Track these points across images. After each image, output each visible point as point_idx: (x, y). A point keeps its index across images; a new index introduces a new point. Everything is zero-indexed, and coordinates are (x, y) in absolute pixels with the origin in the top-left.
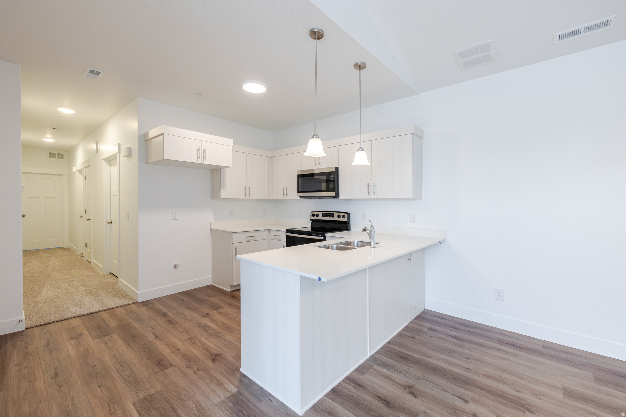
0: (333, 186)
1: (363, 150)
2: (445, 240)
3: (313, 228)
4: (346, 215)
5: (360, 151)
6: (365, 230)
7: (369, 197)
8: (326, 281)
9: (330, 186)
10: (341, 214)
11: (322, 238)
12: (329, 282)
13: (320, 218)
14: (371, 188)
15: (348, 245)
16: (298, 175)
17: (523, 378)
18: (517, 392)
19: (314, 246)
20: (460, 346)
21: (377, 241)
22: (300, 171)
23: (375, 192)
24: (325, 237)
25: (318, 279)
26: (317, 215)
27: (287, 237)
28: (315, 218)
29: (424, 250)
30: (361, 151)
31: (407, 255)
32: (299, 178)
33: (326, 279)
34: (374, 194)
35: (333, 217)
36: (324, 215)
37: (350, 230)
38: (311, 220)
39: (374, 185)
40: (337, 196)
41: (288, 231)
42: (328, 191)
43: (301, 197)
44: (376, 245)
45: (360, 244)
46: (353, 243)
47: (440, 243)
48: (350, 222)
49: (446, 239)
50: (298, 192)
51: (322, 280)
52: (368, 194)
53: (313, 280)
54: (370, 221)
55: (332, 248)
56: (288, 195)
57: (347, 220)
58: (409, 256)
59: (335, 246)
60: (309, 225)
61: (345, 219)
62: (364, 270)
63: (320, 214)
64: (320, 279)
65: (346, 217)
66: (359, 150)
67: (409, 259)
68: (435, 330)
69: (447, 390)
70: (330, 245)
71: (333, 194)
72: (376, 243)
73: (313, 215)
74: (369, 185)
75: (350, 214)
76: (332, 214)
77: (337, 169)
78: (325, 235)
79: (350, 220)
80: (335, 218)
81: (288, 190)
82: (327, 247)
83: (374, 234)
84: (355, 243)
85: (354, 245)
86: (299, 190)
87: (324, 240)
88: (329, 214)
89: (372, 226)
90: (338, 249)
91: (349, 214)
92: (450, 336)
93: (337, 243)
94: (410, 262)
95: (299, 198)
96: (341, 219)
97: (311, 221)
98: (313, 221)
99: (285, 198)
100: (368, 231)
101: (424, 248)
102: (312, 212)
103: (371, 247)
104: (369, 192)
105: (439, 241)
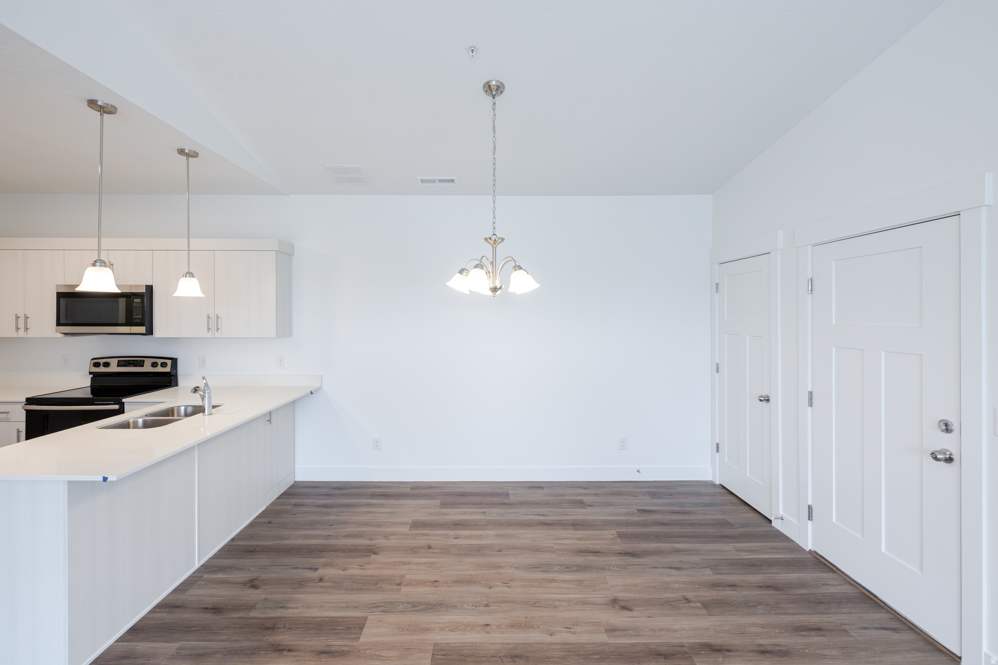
0: (140, 317)
1: (193, 276)
2: (319, 389)
3: (94, 389)
4: (169, 362)
5: (187, 278)
6: (196, 390)
7: (209, 335)
8: (116, 480)
9: (134, 317)
10: (160, 361)
11: (117, 407)
12: (121, 481)
13: (114, 368)
14: (213, 323)
15: (169, 416)
16: (57, 293)
17: (381, 526)
18: (371, 540)
19: (97, 428)
20: (328, 514)
21: (214, 403)
22: (65, 285)
23: (219, 327)
24: (122, 405)
25: (102, 479)
26: (107, 365)
27: (29, 413)
28: (102, 369)
29: (294, 403)
30: (190, 277)
31: (265, 415)
32: (61, 299)
33: (116, 477)
34: (217, 331)
35: (142, 366)
36: (123, 363)
37: (177, 385)
38: (90, 373)
39: (218, 318)
40: (150, 331)
41: (30, 401)
42: (131, 325)
43: (65, 334)
44: (214, 411)
45: (190, 410)
46: (178, 409)
47: (312, 393)
48: (177, 372)
49: (321, 387)
50: (59, 324)
51: (108, 480)
52: (208, 331)
53: (93, 483)
54: (204, 378)
55: (136, 426)
56: (29, 330)
57: (171, 370)
58: (269, 416)
59: (140, 421)
60: (88, 383)
61: (168, 369)
62: (189, 450)
63: (114, 362)
64: (105, 479)
65: (168, 365)
66: (186, 275)
67: (268, 421)
68: (302, 505)
69: (298, 566)
70: (131, 421)
71: (142, 329)
72: (214, 407)
73: (97, 365)
74: (209, 318)
75: (176, 359)
76: (141, 360)
77: (150, 289)
78: (124, 400)
79: (176, 369)
80: (147, 368)
81: (29, 320)
82: (125, 426)
83: (209, 396)
84: (180, 409)
85: (179, 415)
86: (62, 321)
87: (121, 411)
88: (134, 361)
89: (206, 385)
90: (147, 425)
91: (174, 361)
92: (319, 506)
93: (147, 416)
94: (271, 423)
95: (61, 335)
96: (159, 369)
97: (92, 376)
98: (95, 376)
99: (22, 334)
100: (201, 391)
101: (294, 401)
102: (93, 359)
103: (204, 414)
104: (210, 327)
105: (310, 391)
